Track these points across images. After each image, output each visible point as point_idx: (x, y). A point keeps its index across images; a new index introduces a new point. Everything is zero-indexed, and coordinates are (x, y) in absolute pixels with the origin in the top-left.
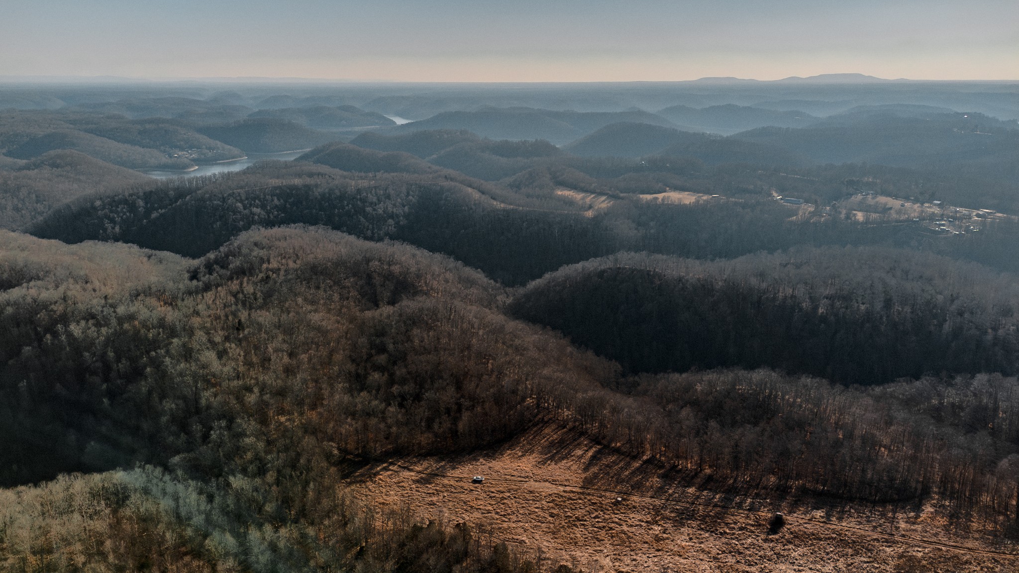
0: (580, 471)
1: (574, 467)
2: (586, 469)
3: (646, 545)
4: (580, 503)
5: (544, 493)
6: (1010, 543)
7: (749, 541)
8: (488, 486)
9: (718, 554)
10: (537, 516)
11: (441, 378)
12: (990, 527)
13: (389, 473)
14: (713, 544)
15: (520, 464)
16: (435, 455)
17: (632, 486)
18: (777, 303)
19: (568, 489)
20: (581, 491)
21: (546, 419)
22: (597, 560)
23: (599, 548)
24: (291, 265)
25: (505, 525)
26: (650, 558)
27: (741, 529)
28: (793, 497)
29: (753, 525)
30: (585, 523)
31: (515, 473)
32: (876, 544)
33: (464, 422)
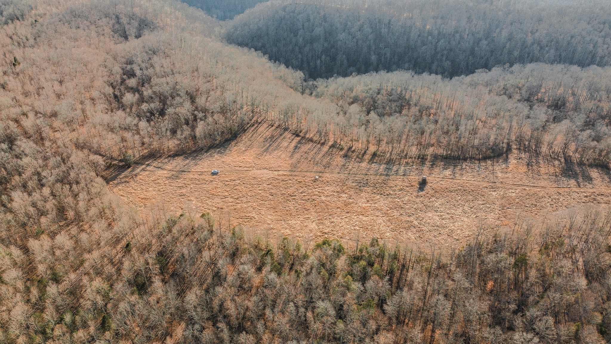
0: (288, 159)
1: (283, 156)
2: (292, 156)
3: (339, 210)
4: (290, 183)
5: (264, 178)
6: (565, 180)
7: (407, 198)
8: (223, 177)
9: (387, 210)
10: (261, 197)
11: (178, 95)
12: (552, 170)
13: (147, 173)
14: (383, 203)
15: (245, 158)
16: (181, 155)
17: (324, 166)
18: (400, 23)
19: (281, 173)
20: (290, 174)
21: (259, 121)
22: (306, 226)
23: (307, 216)
24: (54, 10)
25: (239, 206)
26: (343, 219)
27: (401, 190)
28: (429, 162)
29: (407, 187)
30: (295, 197)
31: (242, 164)
32: (485, 190)
33: (200, 128)
